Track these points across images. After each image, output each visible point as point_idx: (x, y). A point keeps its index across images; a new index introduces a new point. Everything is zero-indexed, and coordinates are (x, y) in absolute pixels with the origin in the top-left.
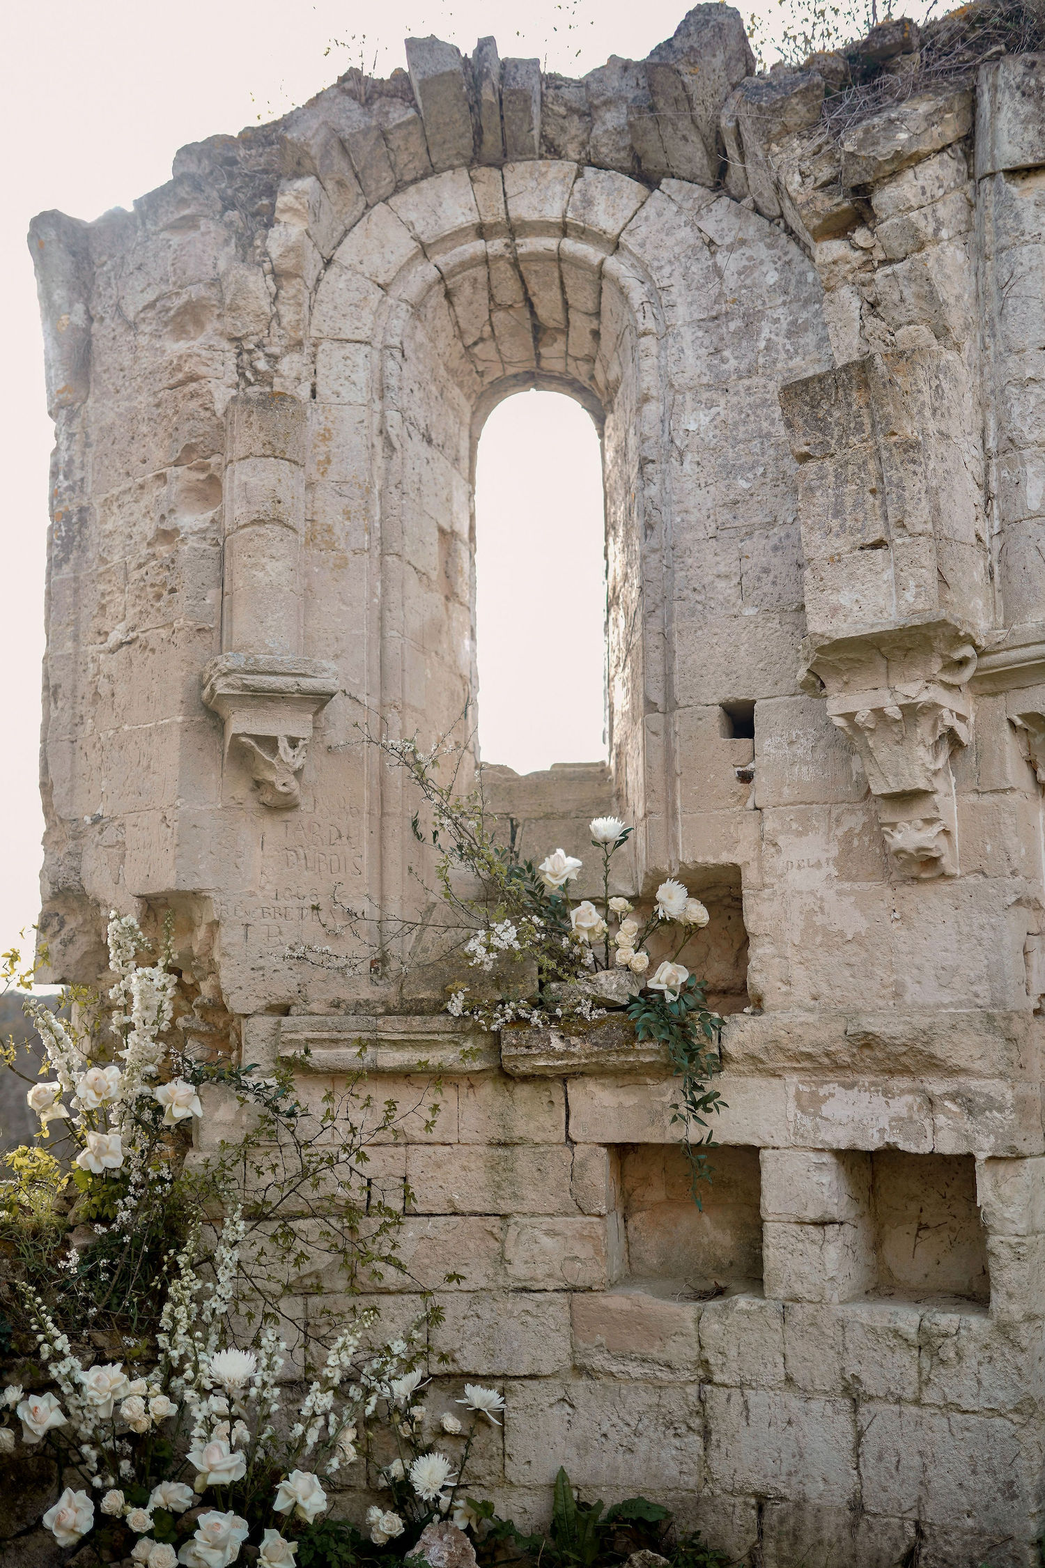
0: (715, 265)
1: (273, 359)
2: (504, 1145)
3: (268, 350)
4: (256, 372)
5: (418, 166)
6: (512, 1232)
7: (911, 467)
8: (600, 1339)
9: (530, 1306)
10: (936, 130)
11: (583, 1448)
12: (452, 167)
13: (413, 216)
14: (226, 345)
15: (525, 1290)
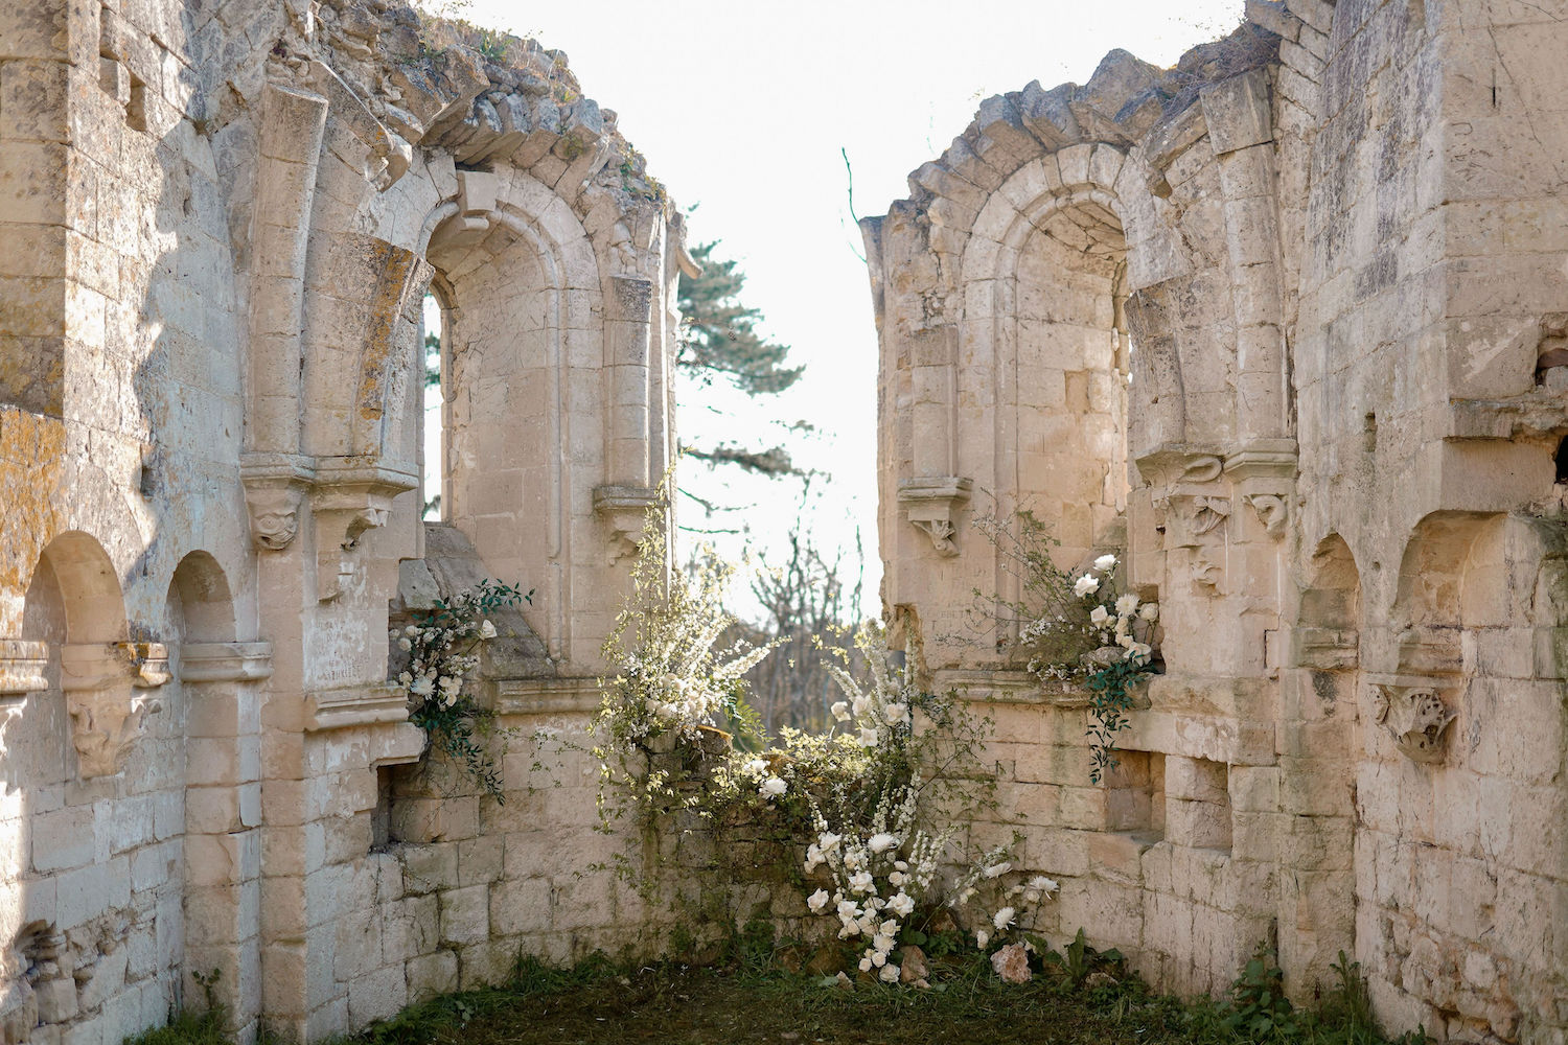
0: (1153, 204)
1: (942, 300)
2: (1061, 746)
3: (939, 295)
4: (933, 309)
5: (1011, 165)
6: (1063, 794)
7: (1159, 356)
8: (1101, 859)
9: (1070, 837)
10: (1188, 132)
11: (1093, 917)
12: (1032, 159)
13: (1012, 195)
14: (917, 297)
15: (1069, 828)
